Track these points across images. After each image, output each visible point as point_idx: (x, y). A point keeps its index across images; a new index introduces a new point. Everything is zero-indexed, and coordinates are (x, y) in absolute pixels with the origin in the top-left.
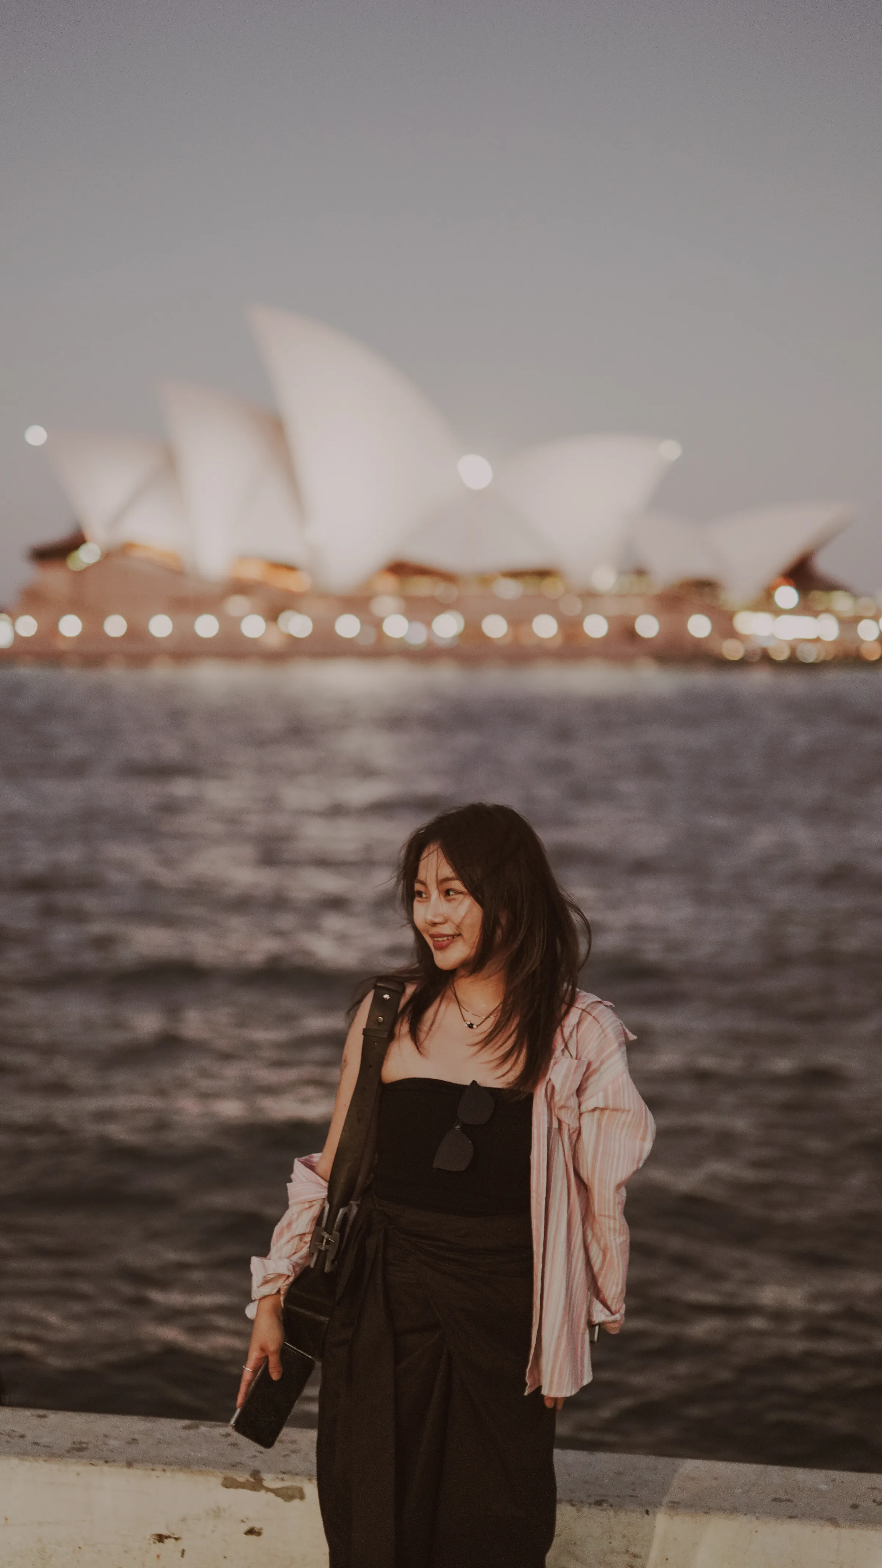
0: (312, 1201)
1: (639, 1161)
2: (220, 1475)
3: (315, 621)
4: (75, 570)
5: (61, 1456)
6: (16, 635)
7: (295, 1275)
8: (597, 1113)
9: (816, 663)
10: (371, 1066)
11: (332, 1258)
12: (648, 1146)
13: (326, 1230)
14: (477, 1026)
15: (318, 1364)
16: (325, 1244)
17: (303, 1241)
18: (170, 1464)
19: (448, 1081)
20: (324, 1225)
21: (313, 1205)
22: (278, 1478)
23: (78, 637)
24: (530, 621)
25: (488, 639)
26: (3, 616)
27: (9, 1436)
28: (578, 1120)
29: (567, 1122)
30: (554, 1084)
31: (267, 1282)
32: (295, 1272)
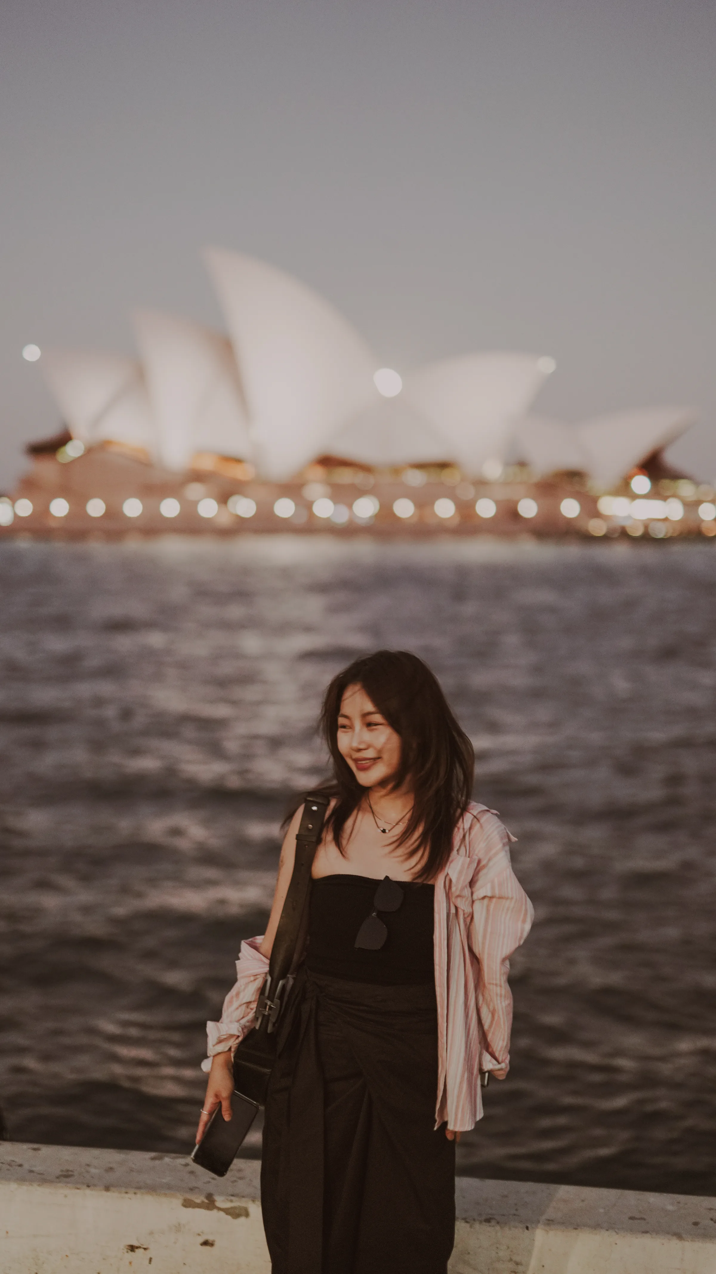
0: (256, 975)
1: (520, 940)
2: (181, 1197)
3: (258, 505)
4: (63, 462)
5: (52, 1182)
6: (16, 515)
7: (243, 1036)
8: (486, 901)
9: (664, 539)
10: (302, 865)
11: (274, 1021)
12: (528, 926)
13: (268, 998)
14: (390, 831)
16: (268, 1010)
17: (249, 1007)
18: (140, 1188)
19: (365, 876)
21: (257, 979)
22: (227, 1200)
23: (66, 517)
24: (433, 504)
25: (399, 519)
26: (6, 499)
27: (10, 1165)
28: (471, 907)
29: (462, 908)
30: (451, 878)
31: (220, 1041)
32: (244, 1033)
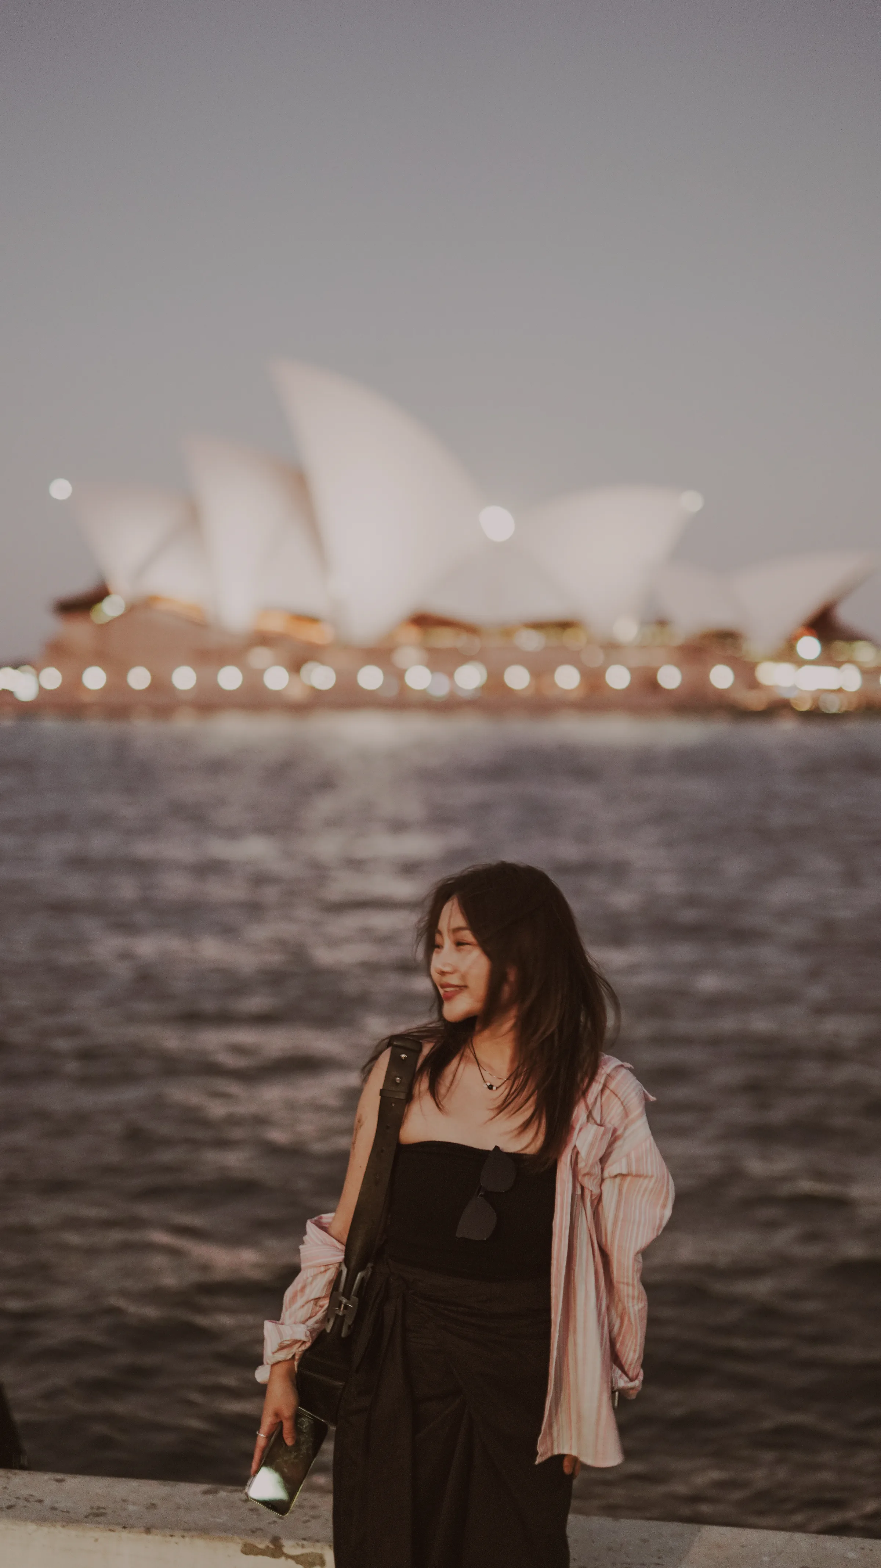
0: (328, 1265)
1: (658, 1230)
2: (239, 1541)
3: (338, 674)
4: (100, 623)
5: (78, 1522)
6: (41, 689)
7: (312, 1340)
8: (618, 1180)
9: (839, 714)
10: (388, 1127)
11: (350, 1323)
12: (668, 1213)
13: (343, 1294)
14: (497, 1088)
15: (333, 1428)
16: (343, 1310)
17: (318, 1305)
18: (189, 1530)
19: (469, 1145)
20: (341, 1289)
21: (329, 1269)
22: (298, 1545)
23: (103, 689)
24: (553, 671)
25: (510, 690)
27: (27, 1500)
28: (599, 1187)
29: (591, 1189)
30: (579, 1150)
31: (282, 1348)
32: (312, 1337)
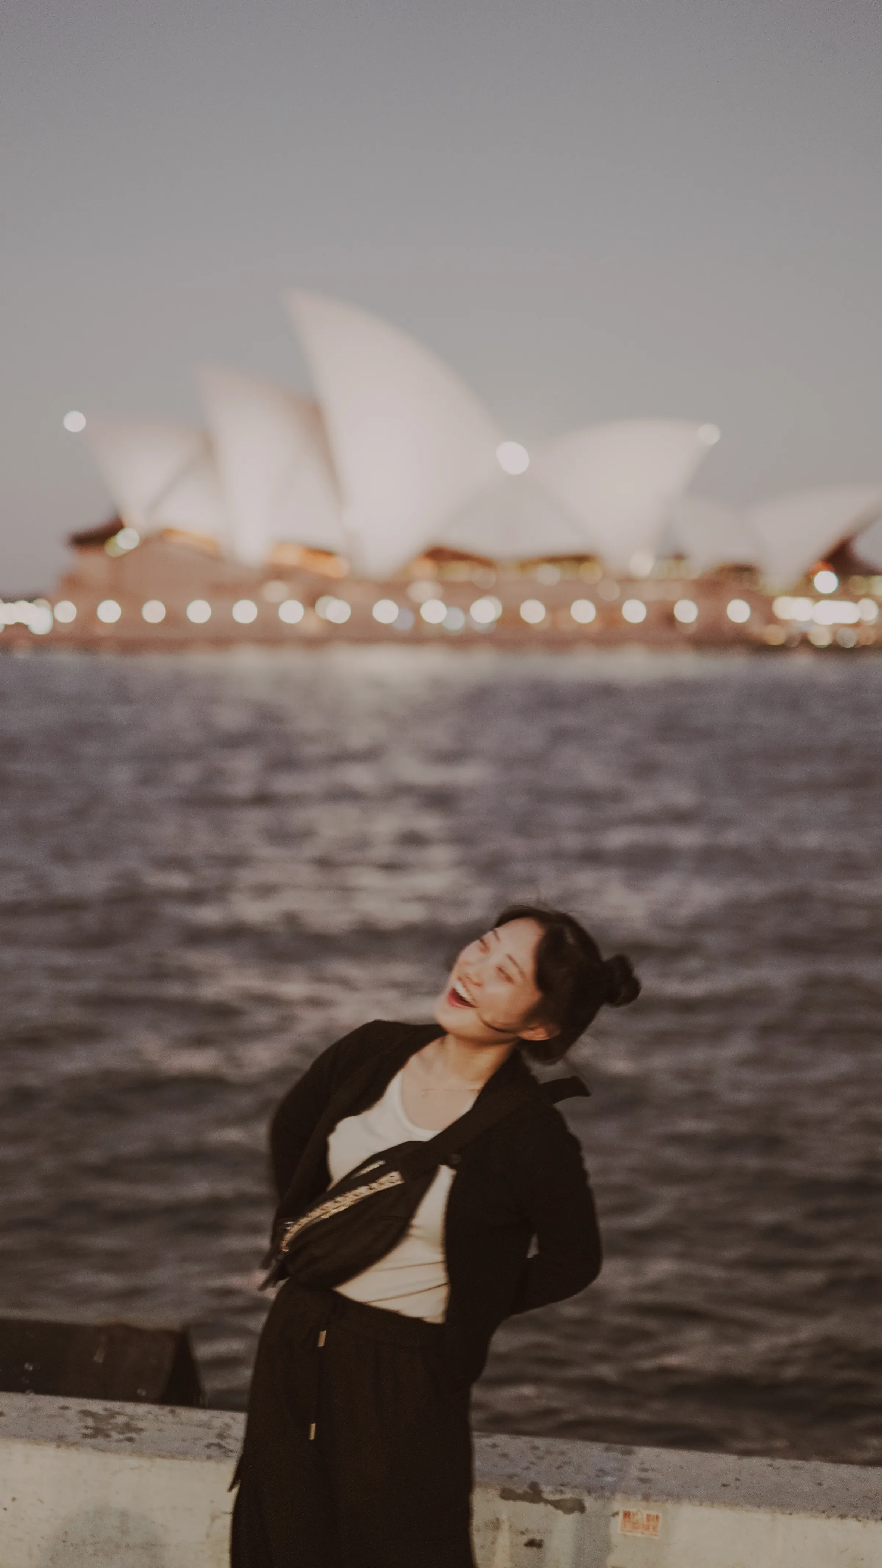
2: (497, 1487)
3: (353, 607)
4: (114, 556)
6: (55, 622)
9: (855, 648)
22: (557, 1490)
23: (118, 622)
24: (569, 606)
25: (527, 624)
26: (42, 601)
